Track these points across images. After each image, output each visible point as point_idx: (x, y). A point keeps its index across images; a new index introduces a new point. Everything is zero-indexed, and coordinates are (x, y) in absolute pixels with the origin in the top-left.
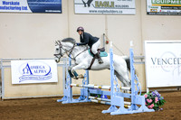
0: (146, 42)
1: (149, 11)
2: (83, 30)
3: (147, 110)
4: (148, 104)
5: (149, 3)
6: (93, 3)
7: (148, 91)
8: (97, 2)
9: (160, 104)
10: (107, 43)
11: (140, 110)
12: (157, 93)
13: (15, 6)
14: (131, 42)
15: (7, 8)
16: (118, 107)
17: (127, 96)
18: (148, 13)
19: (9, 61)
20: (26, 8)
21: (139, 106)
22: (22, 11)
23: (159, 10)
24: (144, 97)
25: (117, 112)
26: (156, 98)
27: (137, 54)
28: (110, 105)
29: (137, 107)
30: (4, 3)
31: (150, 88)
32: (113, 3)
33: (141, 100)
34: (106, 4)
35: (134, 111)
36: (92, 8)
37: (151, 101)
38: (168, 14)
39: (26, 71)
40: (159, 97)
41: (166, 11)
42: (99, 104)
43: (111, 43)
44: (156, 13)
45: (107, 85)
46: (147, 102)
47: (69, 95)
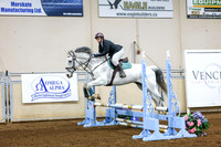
0: (186, 51)
1: (190, 13)
2: (102, 37)
3: (187, 135)
4: (188, 128)
5: (190, 4)
6: (121, 3)
7: (188, 112)
8: (126, 3)
9: (204, 127)
10: (139, 52)
11: (179, 135)
12: (199, 114)
13: (26, 8)
14: (168, 52)
15: (17, 11)
16: (152, 132)
17: (163, 118)
18: (188, 16)
19: (19, 75)
20: (39, 11)
21: (178, 130)
22: (34, 14)
23: (202, 12)
24: (183, 119)
25: (151, 137)
26: (199, 121)
27: (175, 67)
28: (142, 129)
29: (175, 132)
30: (13, 4)
31: (191, 109)
32: (145, 4)
33: (181, 122)
34: (137, 6)
35: (172, 137)
36: (120, 10)
37: (192, 124)
38: (213, 17)
39: (39, 87)
40: (202, 119)
41: (210, 13)
42: (129, 127)
43: (143, 53)
44: (199, 17)
45: (139, 104)
46: (187, 126)
47: (92, 117)
